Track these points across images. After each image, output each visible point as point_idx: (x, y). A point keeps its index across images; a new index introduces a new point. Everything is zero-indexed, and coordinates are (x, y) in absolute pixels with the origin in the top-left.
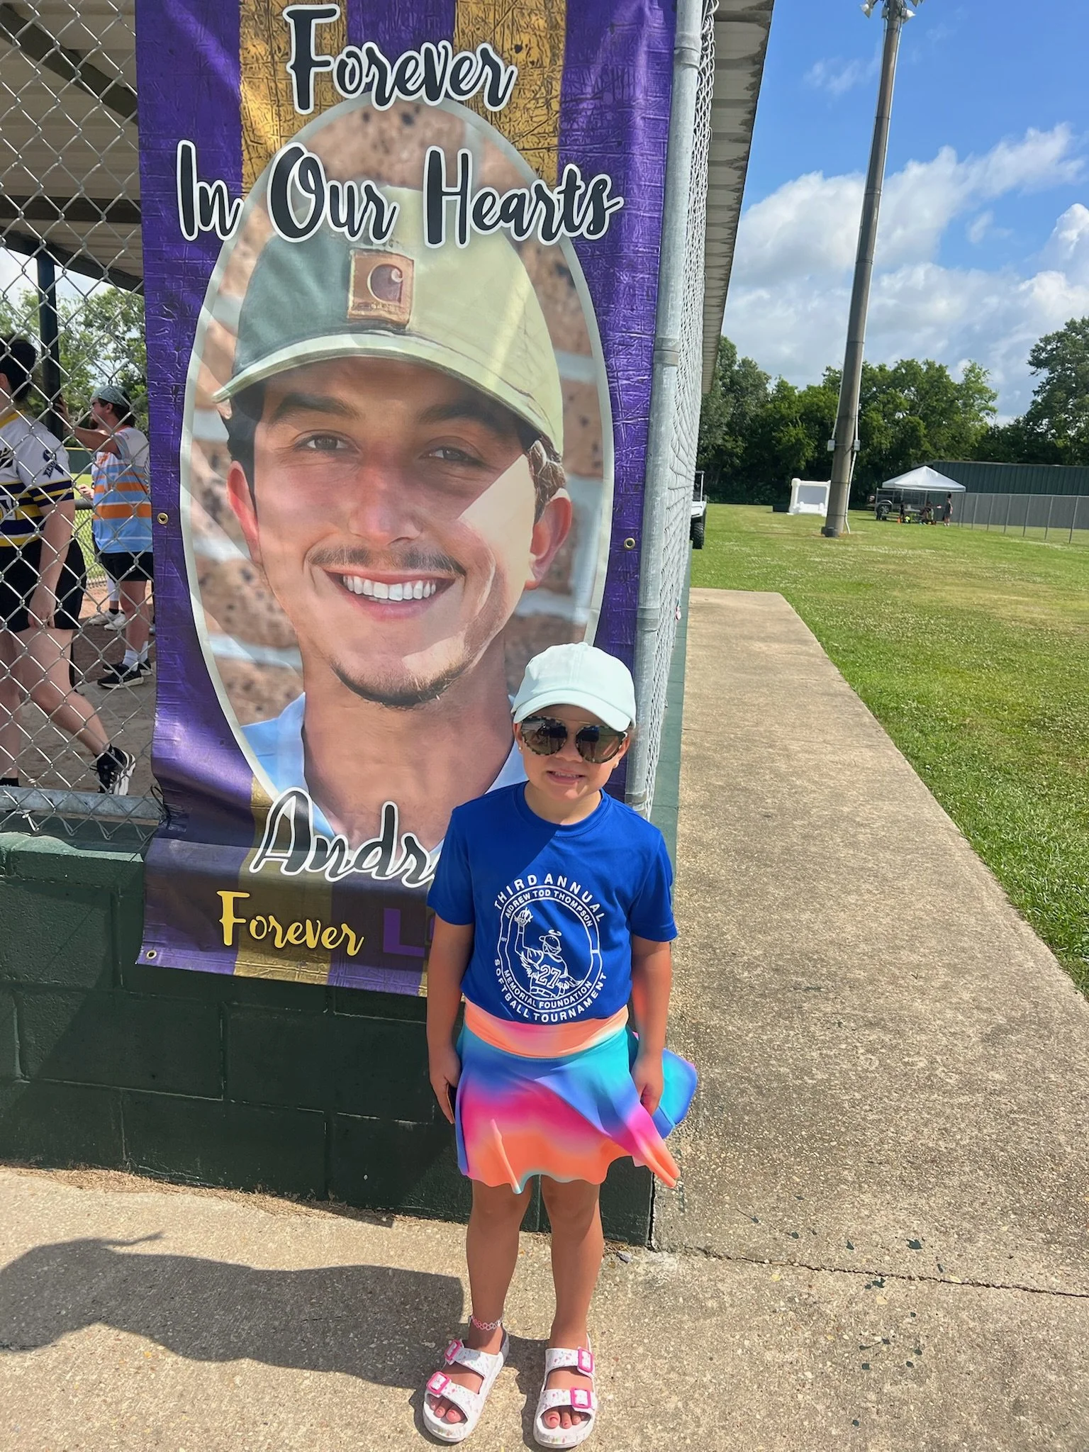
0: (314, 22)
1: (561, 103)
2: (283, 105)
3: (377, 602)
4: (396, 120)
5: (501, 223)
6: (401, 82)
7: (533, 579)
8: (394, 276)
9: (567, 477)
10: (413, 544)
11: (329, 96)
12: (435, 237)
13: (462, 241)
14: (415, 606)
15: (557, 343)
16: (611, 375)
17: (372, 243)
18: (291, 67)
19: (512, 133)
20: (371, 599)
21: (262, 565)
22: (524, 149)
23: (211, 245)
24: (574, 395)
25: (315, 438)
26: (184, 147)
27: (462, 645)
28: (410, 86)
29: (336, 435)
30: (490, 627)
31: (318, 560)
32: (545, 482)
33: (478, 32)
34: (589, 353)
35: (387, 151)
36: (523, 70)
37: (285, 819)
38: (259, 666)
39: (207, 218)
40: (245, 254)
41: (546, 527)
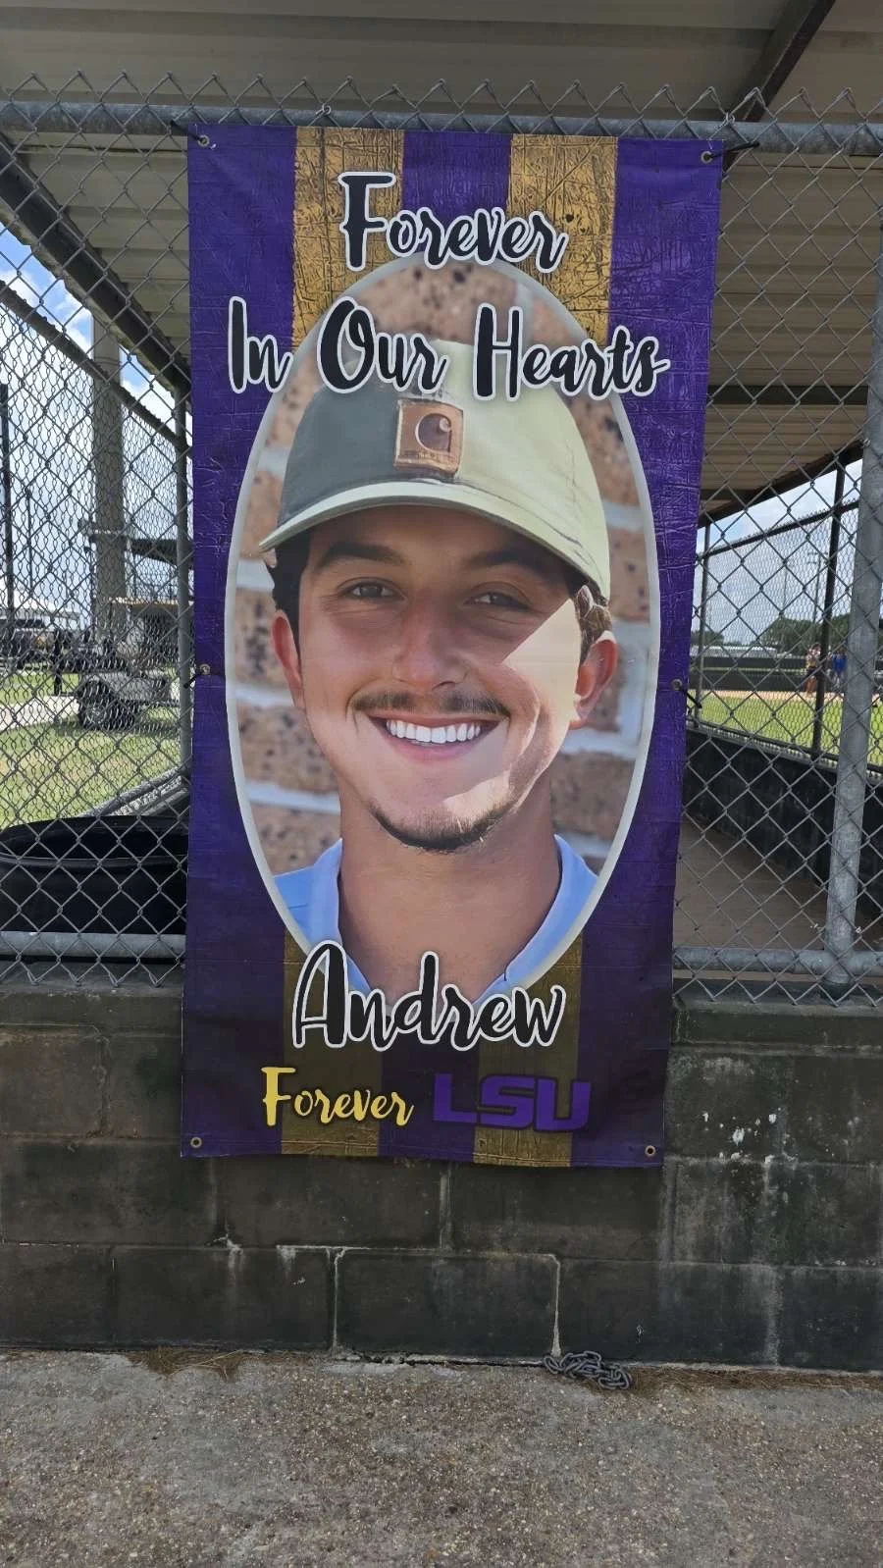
0: (369, 186)
1: (612, 270)
2: (335, 262)
3: (419, 745)
4: (449, 278)
5: (552, 378)
6: (454, 243)
7: (577, 718)
8: (443, 425)
9: (613, 620)
10: (457, 688)
11: (381, 254)
12: (484, 388)
13: (513, 393)
14: (458, 748)
15: (605, 493)
16: (657, 524)
17: (420, 393)
18: (344, 227)
19: (563, 293)
20: (414, 742)
21: (305, 711)
22: (575, 310)
23: (258, 398)
24: (620, 543)
25: (360, 586)
26: (235, 302)
27: (507, 786)
28: (462, 247)
29: (381, 582)
30: (535, 765)
31: (362, 706)
32: (591, 625)
33: (531, 200)
34: (636, 503)
35: (438, 306)
36: (574, 239)
37: (319, 975)
38: (295, 812)
39: (256, 372)
40: (293, 406)
41: (592, 668)
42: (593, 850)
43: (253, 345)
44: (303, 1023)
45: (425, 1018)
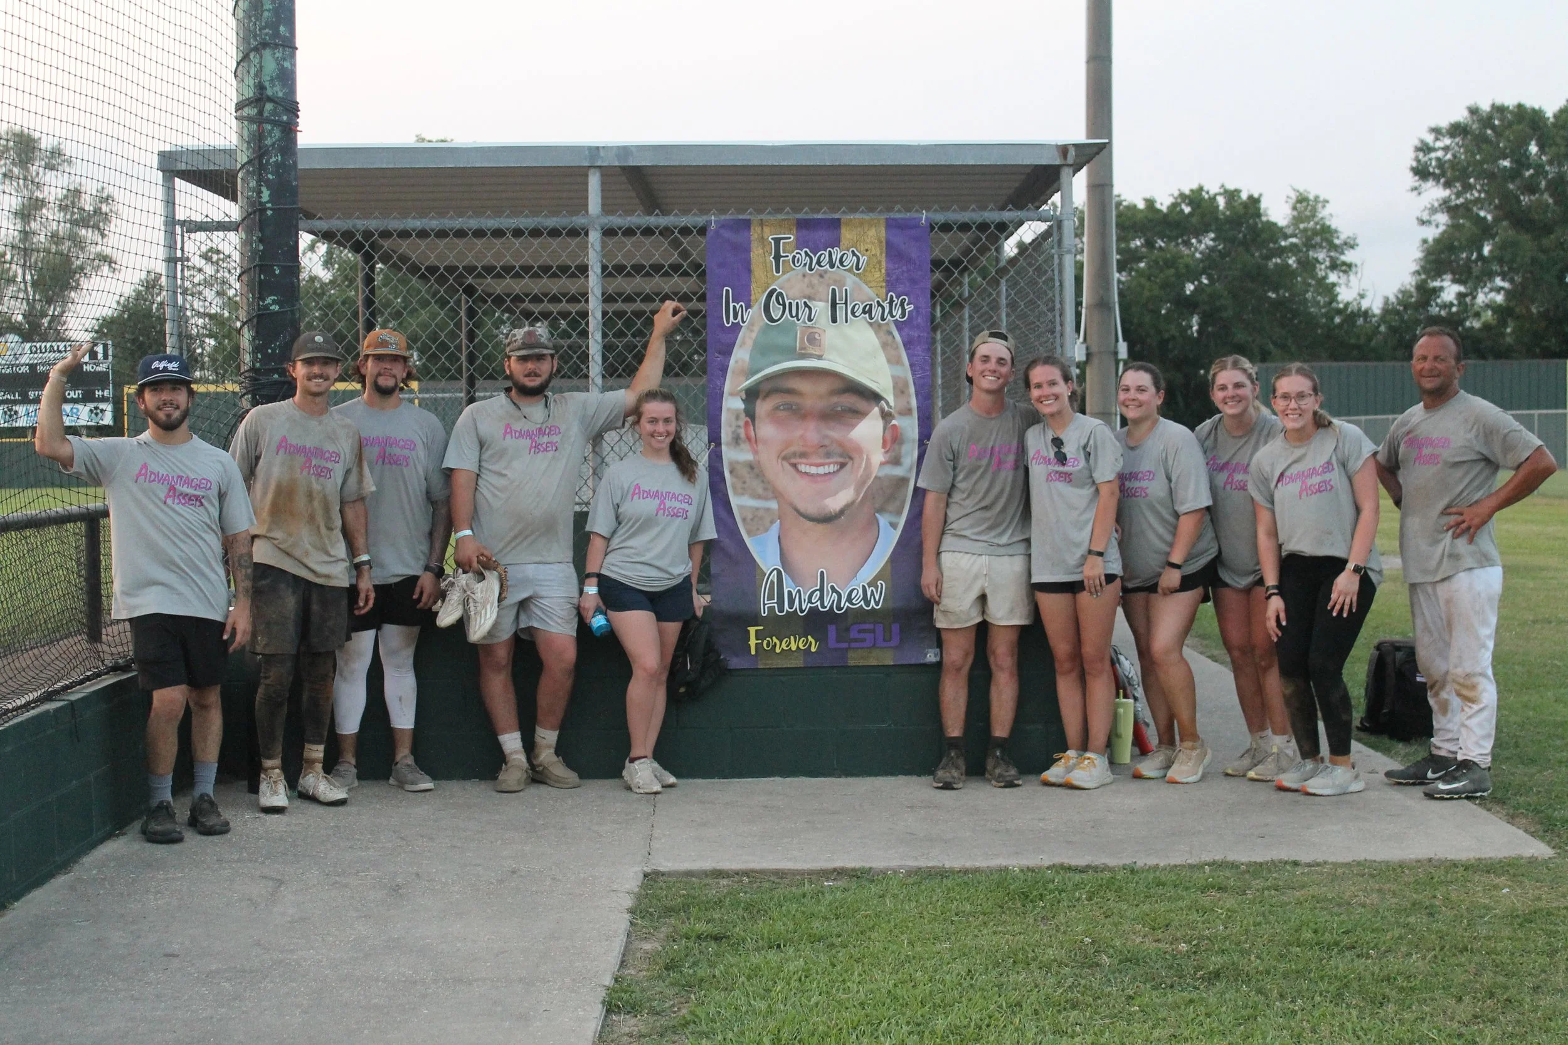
0: (782, 241)
1: (886, 271)
2: (768, 273)
3: (812, 475)
4: (817, 277)
6: (819, 263)
7: (883, 460)
8: (817, 336)
9: (896, 416)
10: (828, 449)
11: (788, 268)
12: (834, 320)
14: (830, 476)
15: (889, 361)
17: (807, 324)
18: (772, 258)
19: (865, 281)
20: (808, 474)
21: (760, 462)
22: (871, 287)
23: (736, 328)
25: (783, 405)
26: (726, 290)
27: (853, 492)
28: (822, 264)
29: (792, 403)
30: (865, 482)
31: (784, 458)
32: (886, 416)
33: (850, 244)
34: (903, 365)
35: (813, 288)
36: (869, 258)
37: (772, 582)
38: (757, 509)
39: (735, 317)
40: (752, 331)
41: (889, 437)
42: (894, 520)
43: (734, 307)
44: (766, 605)
45: (821, 598)
